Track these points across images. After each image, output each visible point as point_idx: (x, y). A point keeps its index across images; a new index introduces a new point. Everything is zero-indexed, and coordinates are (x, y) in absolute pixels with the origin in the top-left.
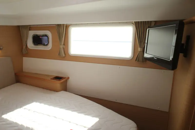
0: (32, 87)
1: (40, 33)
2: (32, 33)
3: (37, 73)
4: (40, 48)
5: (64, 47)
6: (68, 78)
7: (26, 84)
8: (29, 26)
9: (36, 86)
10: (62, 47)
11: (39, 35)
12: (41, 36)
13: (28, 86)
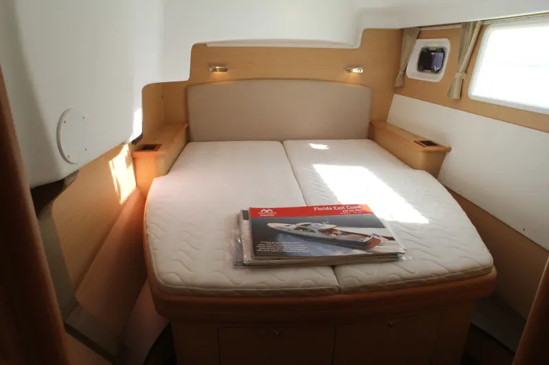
0: (386, 153)
1: (433, 43)
2: (420, 44)
3: (403, 128)
4: (427, 77)
5: (464, 78)
6: (449, 150)
7: (380, 145)
8: (419, 29)
9: (387, 149)
10: (458, 76)
11: (431, 49)
12: (433, 51)
13: (379, 148)
